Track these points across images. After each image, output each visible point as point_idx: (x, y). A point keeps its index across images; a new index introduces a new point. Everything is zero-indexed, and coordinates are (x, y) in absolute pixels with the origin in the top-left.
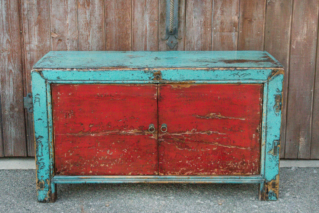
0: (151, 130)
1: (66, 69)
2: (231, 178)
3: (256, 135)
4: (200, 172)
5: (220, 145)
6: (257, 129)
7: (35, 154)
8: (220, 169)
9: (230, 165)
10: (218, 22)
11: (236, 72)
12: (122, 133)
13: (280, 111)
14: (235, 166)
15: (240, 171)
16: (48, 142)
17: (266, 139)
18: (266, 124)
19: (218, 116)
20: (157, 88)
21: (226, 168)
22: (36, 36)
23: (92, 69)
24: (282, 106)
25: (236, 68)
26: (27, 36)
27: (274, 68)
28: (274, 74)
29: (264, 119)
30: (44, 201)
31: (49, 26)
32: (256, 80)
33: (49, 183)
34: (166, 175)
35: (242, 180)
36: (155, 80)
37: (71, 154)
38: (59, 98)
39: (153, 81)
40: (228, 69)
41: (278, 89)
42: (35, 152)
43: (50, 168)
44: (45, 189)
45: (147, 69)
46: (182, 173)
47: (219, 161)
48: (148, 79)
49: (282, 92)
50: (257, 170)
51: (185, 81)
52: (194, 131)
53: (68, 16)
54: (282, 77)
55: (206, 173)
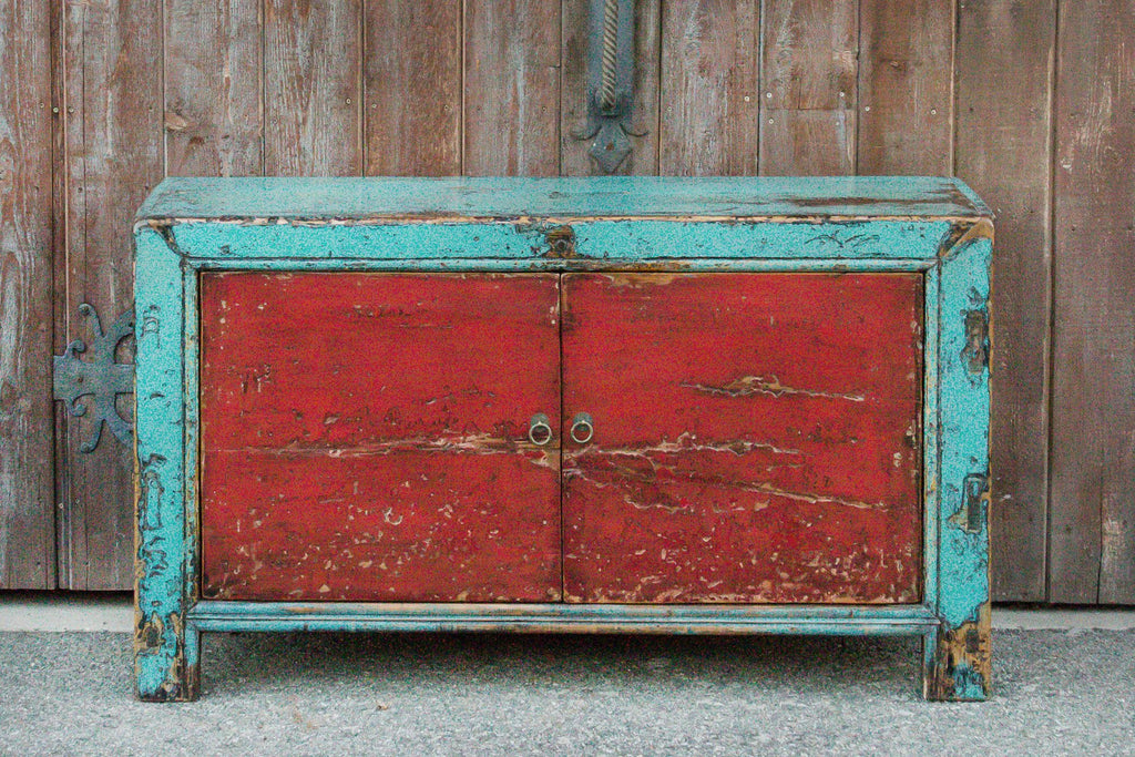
0: (540, 435)
1: (251, 219)
2: (819, 616)
3: (905, 456)
4: (712, 590)
5: (779, 492)
6: (909, 434)
7: (136, 518)
8: (781, 581)
9: (816, 568)
10: (782, 72)
11: (829, 229)
12: (439, 447)
13: (986, 369)
14: (834, 571)
15: (851, 588)
16: (182, 478)
17: (939, 471)
18: (938, 416)
19: (772, 386)
20: (560, 286)
21: (802, 577)
22: (110, 126)
23: (339, 219)
24: (992, 352)
25: (828, 216)
26: (77, 125)
27: (960, 219)
28: (957, 239)
29: (930, 396)
30: (159, 696)
31: (160, 87)
32: (900, 259)
33: (177, 628)
34: (590, 600)
35: (857, 621)
36: (552, 258)
37: (258, 523)
38: (223, 321)
39: (545, 261)
40: (799, 220)
41: (973, 290)
42: (136, 513)
43: (185, 574)
44: (163, 651)
45: (524, 220)
46: (648, 597)
47: (777, 550)
48: (529, 253)
49: (990, 304)
50: (914, 587)
51: (655, 262)
52: (687, 442)
53: (230, 51)
54: (985, 246)
55: (731, 597)
